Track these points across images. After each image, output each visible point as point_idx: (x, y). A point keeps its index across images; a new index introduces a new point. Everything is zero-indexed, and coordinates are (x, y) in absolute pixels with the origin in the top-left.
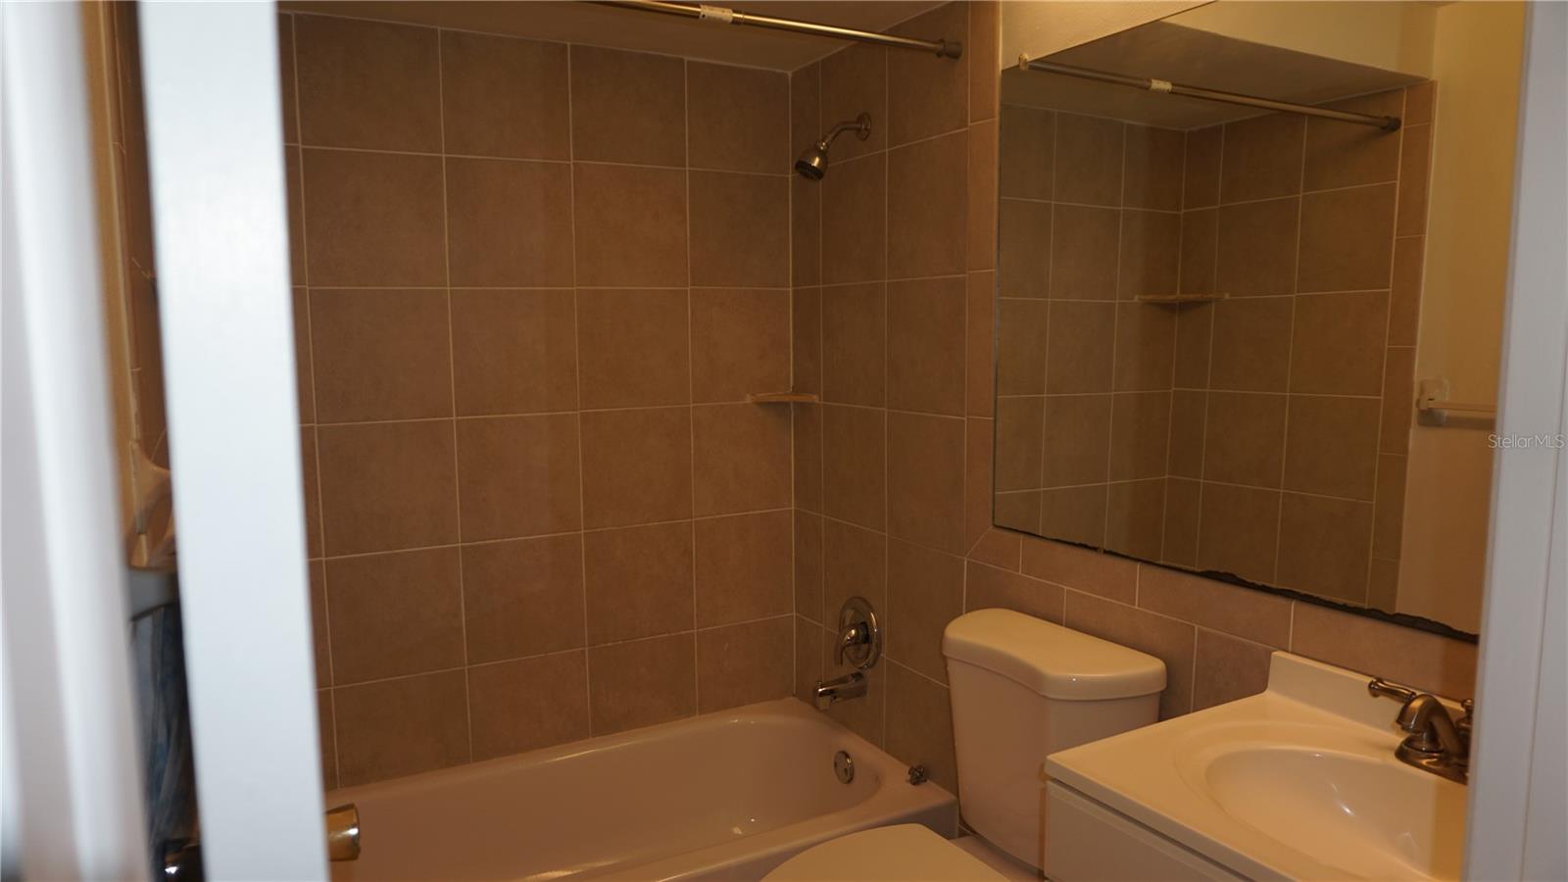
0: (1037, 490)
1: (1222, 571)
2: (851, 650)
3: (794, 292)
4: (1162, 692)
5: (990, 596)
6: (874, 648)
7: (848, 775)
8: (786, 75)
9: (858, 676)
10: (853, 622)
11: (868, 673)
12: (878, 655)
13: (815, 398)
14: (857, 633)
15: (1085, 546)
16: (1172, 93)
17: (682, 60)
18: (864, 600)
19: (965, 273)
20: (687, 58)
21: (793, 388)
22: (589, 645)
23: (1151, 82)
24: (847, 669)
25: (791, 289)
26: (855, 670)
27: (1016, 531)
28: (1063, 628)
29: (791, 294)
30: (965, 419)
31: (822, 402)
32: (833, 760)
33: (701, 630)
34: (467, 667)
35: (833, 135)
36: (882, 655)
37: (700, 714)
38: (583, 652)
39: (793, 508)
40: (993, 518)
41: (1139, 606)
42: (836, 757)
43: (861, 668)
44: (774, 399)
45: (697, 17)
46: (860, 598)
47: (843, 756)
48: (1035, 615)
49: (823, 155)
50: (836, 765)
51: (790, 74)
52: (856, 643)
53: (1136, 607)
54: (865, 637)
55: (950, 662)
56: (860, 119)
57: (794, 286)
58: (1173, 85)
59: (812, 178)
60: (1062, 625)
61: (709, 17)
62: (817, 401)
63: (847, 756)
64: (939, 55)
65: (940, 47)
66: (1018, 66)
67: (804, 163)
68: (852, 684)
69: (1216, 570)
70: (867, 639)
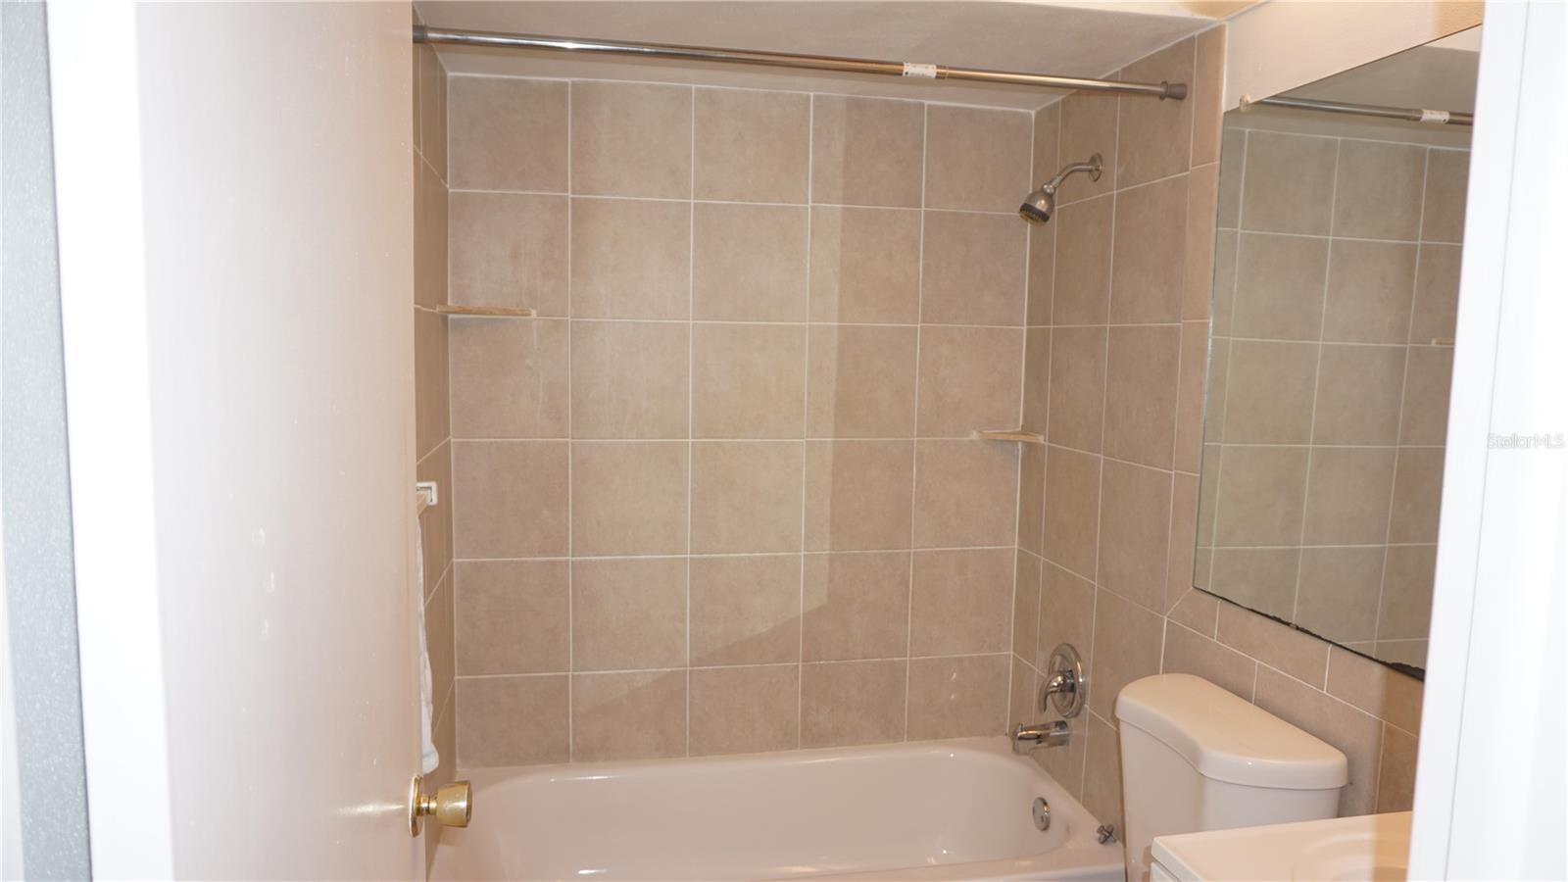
0: (1297, 547)
1: (1414, 665)
2: (1057, 696)
3: (1029, 331)
4: (1342, 787)
5: (1184, 661)
6: (1077, 696)
7: (1045, 825)
8: (1030, 115)
9: (1062, 725)
10: (1061, 669)
11: (1072, 722)
12: (1082, 704)
13: (1041, 439)
14: (1064, 680)
15: (1278, 620)
16: (1450, 122)
17: (922, 105)
18: (1072, 648)
19: (1179, 322)
20: (927, 103)
21: (1022, 426)
22: (803, 661)
23: (1421, 112)
24: (1052, 715)
25: (1025, 328)
26: (1060, 718)
27: (1214, 595)
28: (1252, 705)
29: (1025, 334)
30: (1173, 473)
31: (1047, 443)
32: (1031, 807)
33: (914, 658)
34: (688, 669)
35: (1061, 177)
36: (1086, 706)
37: (908, 741)
38: (797, 666)
39: (1016, 547)
40: (1194, 580)
41: (1327, 691)
42: (1035, 803)
43: (1065, 717)
44: (999, 437)
45: (901, 74)
46: (1068, 645)
47: (1041, 803)
48: (1225, 686)
49: (1049, 197)
50: (1034, 811)
51: (1033, 113)
52: (1061, 691)
53: (1325, 692)
54: (1069, 688)
55: (1121, 723)
56: (1093, 160)
57: (1029, 324)
58: (1451, 114)
59: (1037, 221)
60: (1250, 701)
61: (912, 74)
62: (1042, 442)
63: (1045, 804)
64: (1162, 97)
65: (1161, 90)
66: (1238, 109)
67: (1030, 206)
68: (1055, 733)
69: (1407, 663)
70: (1072, 688)
